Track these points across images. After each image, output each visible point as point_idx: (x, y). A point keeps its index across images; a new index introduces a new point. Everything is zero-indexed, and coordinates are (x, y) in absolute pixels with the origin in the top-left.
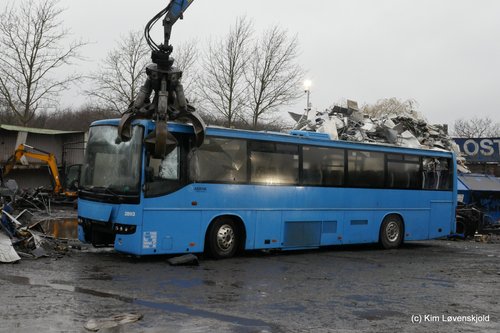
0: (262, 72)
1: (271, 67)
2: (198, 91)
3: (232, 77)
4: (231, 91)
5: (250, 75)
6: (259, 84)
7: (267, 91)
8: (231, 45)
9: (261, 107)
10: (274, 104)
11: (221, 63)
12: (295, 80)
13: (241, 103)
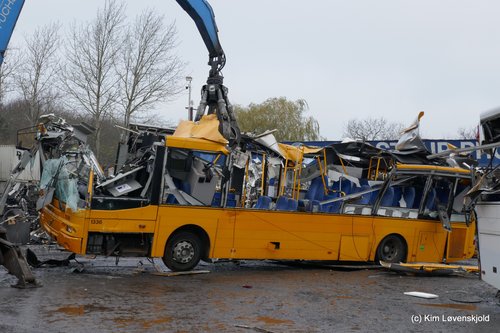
0: (134, 64)
1: (145, 58)
2: (60, 84)
3: (100, 69)
4: (99, 85)
5: (121, 66)
6: (131, 77)
7: (140, 86)
8: (99, 31)
9: (134, 103)
10: (149, 100)
11: (88, 52)
12: (173, 74)
13: (111, 99)
